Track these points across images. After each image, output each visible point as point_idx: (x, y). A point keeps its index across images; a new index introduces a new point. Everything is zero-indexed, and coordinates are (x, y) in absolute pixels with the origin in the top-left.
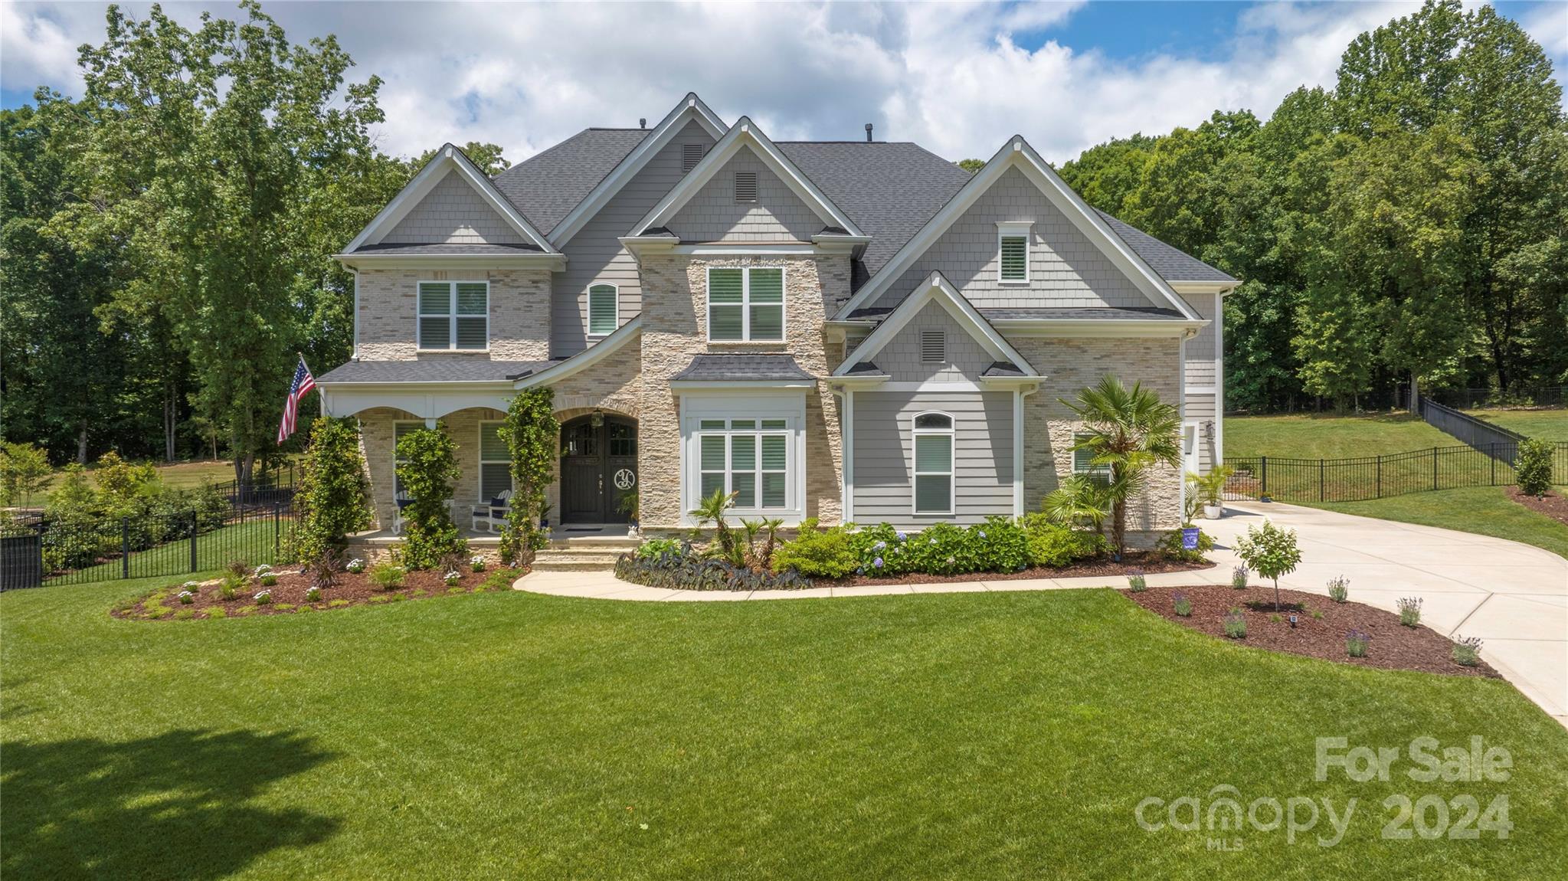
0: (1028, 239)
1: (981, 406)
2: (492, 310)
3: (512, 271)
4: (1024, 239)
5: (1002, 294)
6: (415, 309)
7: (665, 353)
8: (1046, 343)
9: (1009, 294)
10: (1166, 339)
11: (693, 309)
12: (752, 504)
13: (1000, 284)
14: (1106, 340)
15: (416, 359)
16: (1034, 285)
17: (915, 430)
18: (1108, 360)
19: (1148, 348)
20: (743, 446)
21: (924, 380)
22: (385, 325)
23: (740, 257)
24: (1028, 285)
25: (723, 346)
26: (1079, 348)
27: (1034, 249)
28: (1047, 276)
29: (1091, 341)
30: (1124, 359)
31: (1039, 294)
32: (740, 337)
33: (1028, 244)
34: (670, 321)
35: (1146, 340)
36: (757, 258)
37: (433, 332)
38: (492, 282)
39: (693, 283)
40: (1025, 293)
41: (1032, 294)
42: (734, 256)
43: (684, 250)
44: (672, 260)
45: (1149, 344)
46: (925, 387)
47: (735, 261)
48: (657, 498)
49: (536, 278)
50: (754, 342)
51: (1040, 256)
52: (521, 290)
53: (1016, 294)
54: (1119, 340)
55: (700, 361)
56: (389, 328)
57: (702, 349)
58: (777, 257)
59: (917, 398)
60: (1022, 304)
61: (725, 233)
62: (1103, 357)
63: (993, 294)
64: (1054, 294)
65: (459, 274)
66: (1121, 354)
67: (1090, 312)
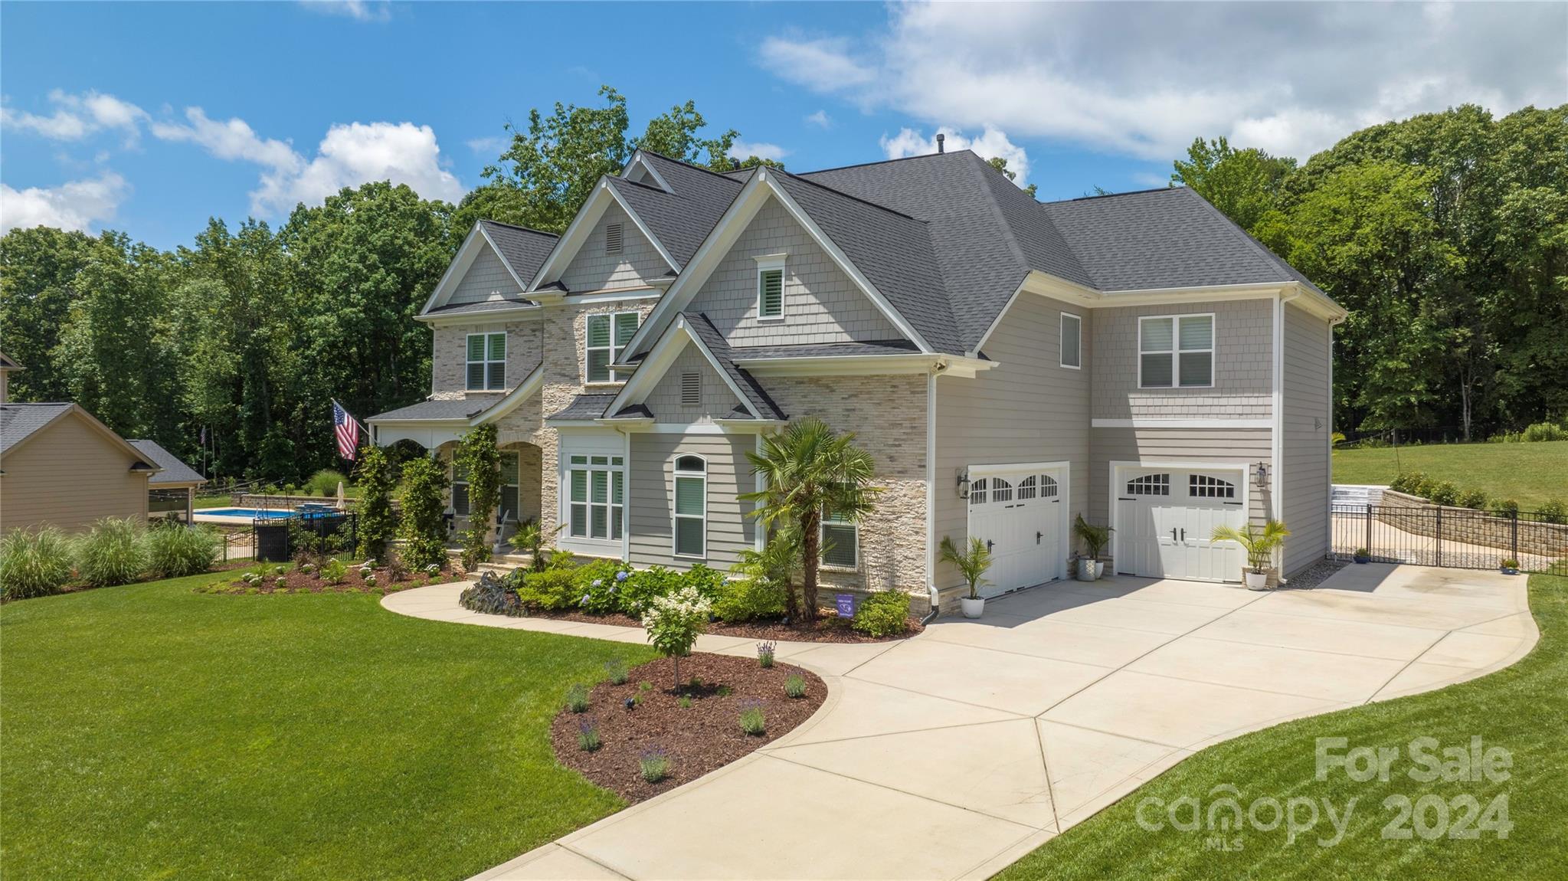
0: (783, 274)
1: (729, 449)
2: (509, 357)
3: (520, 322)
4: (780, 272)
5: (761, 332)
6: (464, 357)
7: (558, 394)
8: (797, 383)
9: (767, 331)
10: (913, 376)
11: (576, 354)
12: (605, 536)
13: (759, 322)
14: (853, 378)
15: (464, 398)
16: (790, 321)
17: (676, 472)
18: (854, 400)
19: (895, 387)
20: (600, 477)
21: (692, 421)
22: (449, 370)
23: (608, 304)
24: (783, 321)
25: (595, 387)
26: (828, 387)
27: (788, 283)
28: (800, 310)
29: (839, 379)
30: (870, 399)
31: (793, 330)
32: (608, 379)
33: (783, 279)
34: (561, 365)
35: (893, 377)
36: (620, 304)
37: (475, 377)
38: (508, 332)
39: (577, 330)
40: (781, 330)
41: (787, 330)
42: (603, 304)
43: (573, 300)
44: (563, 310)
45: (895, 382)
46: (692, 429)
47: (605, 308)
48: (551, 524)
49: (534, 327)
50: (592, 383)
51: (793, 291)
52: (525, 338)
53: (773, 330)
54: (866, 377)
55: (580, 400)
56: (450, 373)
57: (581, 390)
58: (634, 302)
59: (686, 440)
60: (778, 341)
61: (605, 282)
62: (850, 396)
63: (753, 332)
64: (807, 329)
65: (490, 327)
66: (869, 393)
67: (835, 347)
